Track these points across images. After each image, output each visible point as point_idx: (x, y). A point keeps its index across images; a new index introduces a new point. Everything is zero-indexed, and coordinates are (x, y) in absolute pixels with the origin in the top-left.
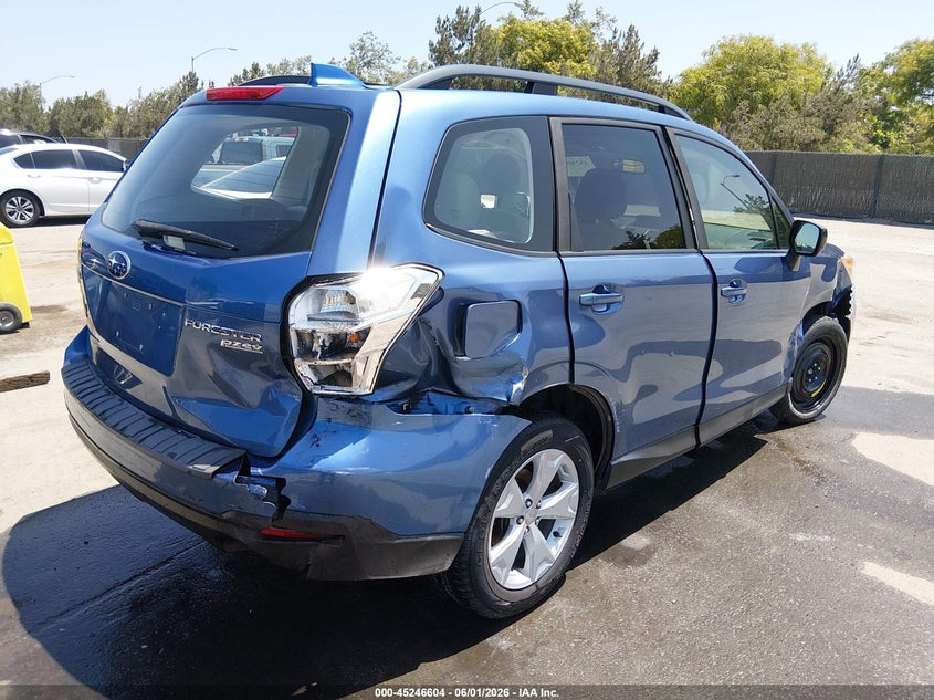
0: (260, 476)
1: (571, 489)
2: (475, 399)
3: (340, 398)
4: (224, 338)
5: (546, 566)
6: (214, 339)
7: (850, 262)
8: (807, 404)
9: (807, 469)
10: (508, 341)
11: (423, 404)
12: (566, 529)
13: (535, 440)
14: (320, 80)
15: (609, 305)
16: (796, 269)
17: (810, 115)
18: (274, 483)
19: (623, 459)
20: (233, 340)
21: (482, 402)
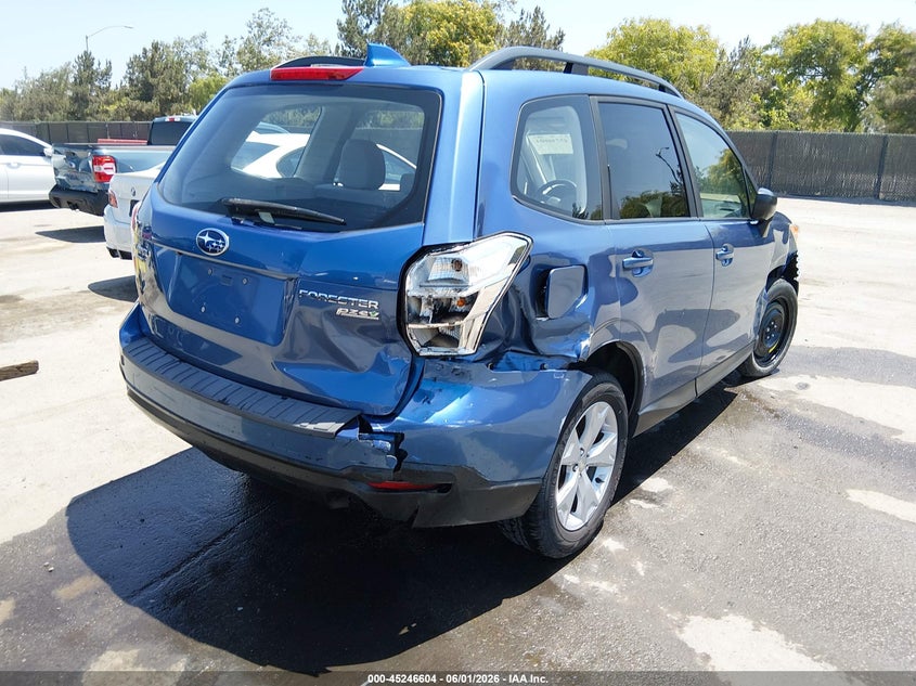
0: (381, 433)
1: (611, 439)
2: (549, 356)
3: (444, 358)
4: (343, 306)
5: (594, 508)
6: (330, 308)
7: (796, 229)
8: (765, 360)
9: (777, 416)
10: (577, 302)
11: (502, 363)
12: (606, 474)
13: (592, 393)
14: (375, 61)
15: (642, 268)
16: (765, 235)
17: (706, 95)
18: (392, 439)
19: (645, 411)
20: (350, 308)
21: (555, 359)
